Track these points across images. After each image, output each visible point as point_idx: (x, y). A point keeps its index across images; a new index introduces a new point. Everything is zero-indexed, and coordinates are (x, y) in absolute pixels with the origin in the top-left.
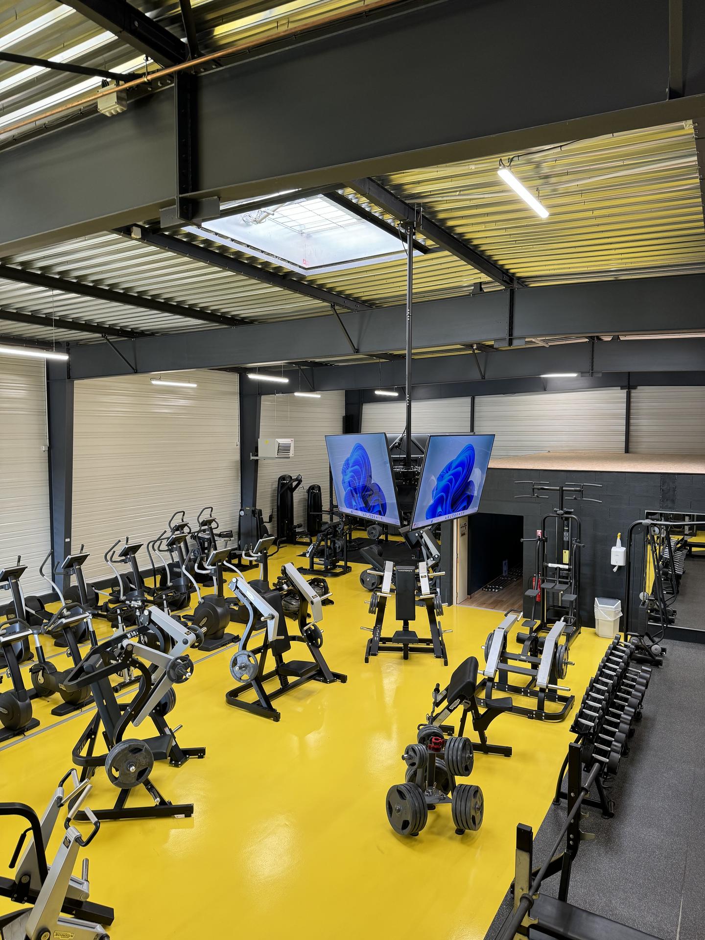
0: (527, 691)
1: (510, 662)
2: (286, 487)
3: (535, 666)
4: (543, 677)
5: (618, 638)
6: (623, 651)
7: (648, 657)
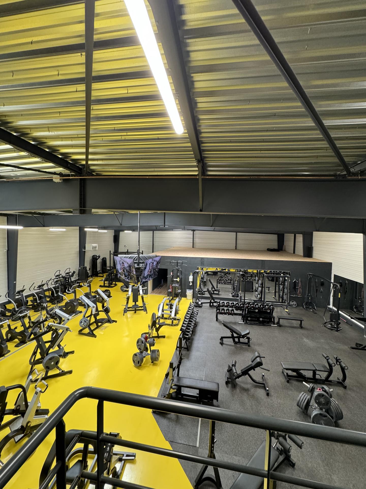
0: (169, 318)
1: (165, 311)
2: (94, 259)
3: (171, 312)
4: (173, 315)
5: (191, 303)
6: (192, 306)
7: (198, 305)
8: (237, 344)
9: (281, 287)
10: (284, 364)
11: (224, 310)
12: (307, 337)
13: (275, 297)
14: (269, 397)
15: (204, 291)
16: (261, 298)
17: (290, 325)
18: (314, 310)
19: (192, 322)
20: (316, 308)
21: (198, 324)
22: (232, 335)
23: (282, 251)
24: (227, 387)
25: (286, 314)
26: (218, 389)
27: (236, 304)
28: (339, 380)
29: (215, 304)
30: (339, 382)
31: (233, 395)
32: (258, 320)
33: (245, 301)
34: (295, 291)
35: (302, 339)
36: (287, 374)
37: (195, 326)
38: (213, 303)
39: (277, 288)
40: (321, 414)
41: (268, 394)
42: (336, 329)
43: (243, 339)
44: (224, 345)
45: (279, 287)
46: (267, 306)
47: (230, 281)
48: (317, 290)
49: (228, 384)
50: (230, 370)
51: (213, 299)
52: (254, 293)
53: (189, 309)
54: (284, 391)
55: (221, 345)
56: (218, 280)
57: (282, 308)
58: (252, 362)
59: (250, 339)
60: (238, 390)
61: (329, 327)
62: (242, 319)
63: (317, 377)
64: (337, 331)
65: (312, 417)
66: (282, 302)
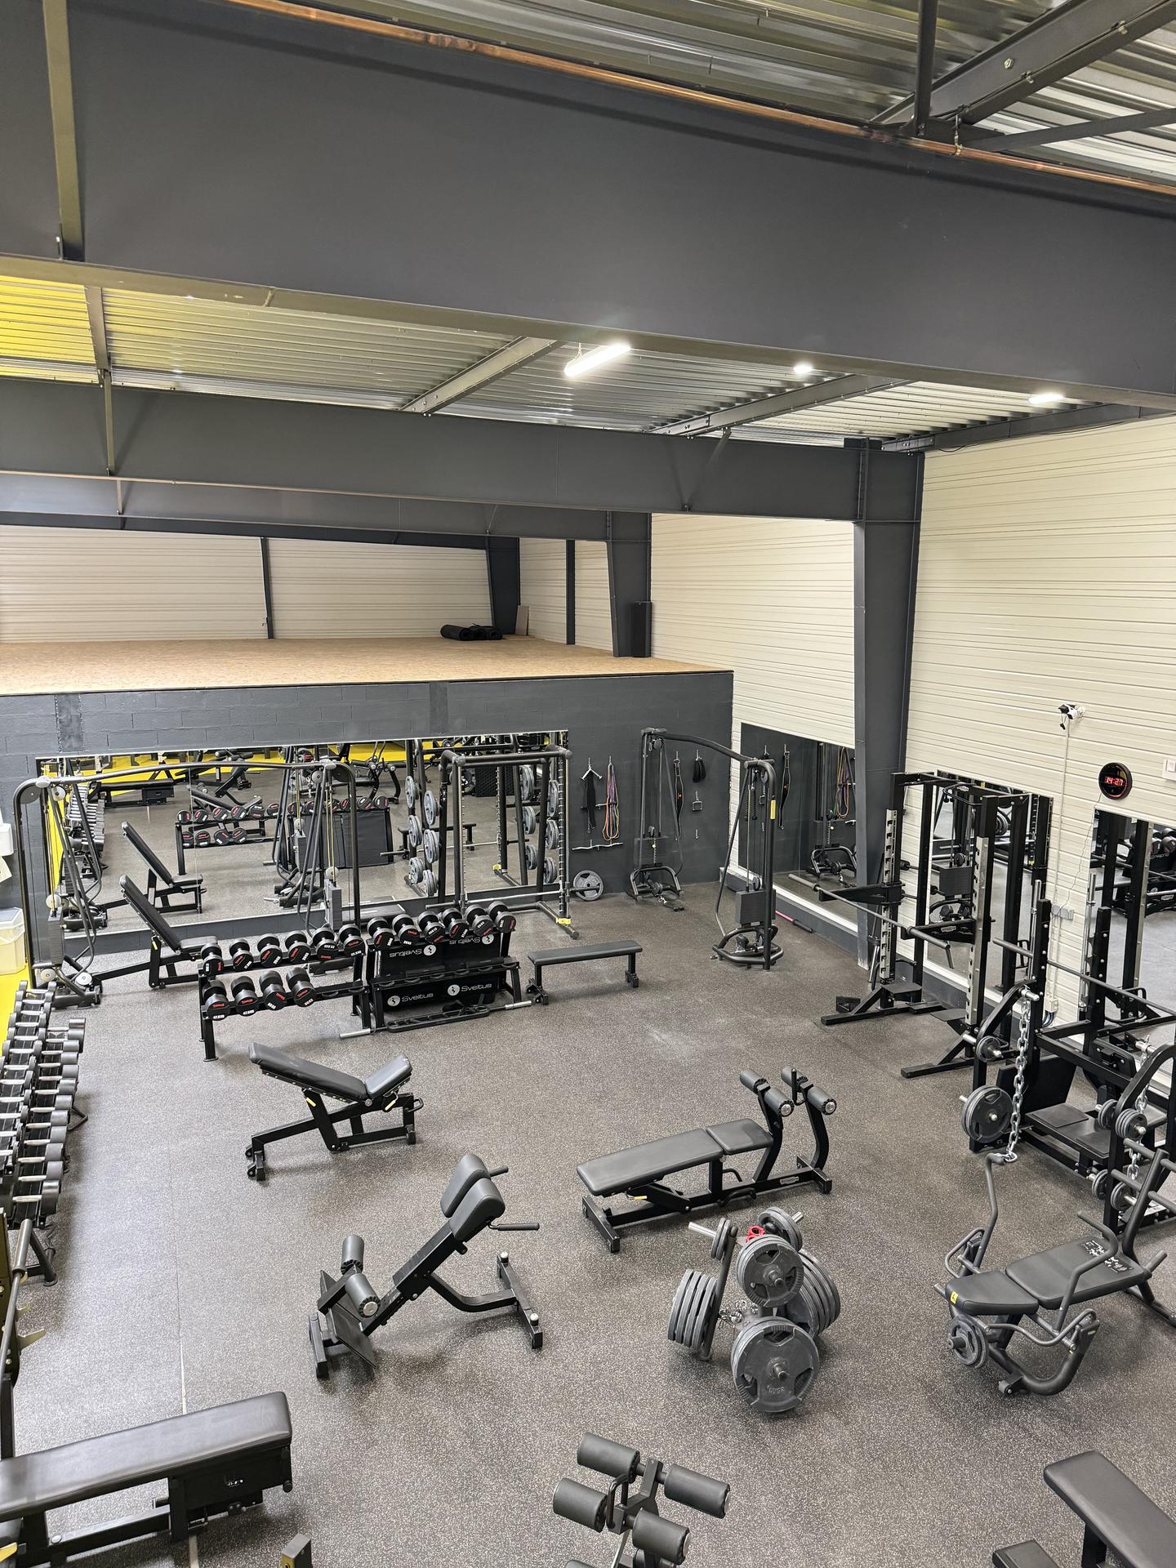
5: (23, 989)
6: (37, 1007)
7: (73, 995)
8: (345, 1149)
9: (531, 812)
10: (592, 1173)
11: (249, 986)
12: (664, 1022)
13: (505, 866)
14: (545, 1351)
15: (97, 902)
16: (441, 884)
17: (583, 986)
18: (673, 897)
19: (49, 1101)
20: (679, 888)
21: (92, 1106)
22: (318, 1110)
23: (512, 638)
24: (330, 1390)
25: (561, 939)
26: (286, 1425)
27: (317, 939)
28: (805, 1166)
29: (184, 968)
30: (806, 1177)
31: (366, 1421)
32: (441, 997)
33: (364, 914)
34: (594, 824)
35: (644, 1034)
36: (608, 1212)
37: (76, 1120)
38: (170, 962)
39: (511, 824)
40: (767, 1334)
41: (537, 1343)
42: (763, 960)
43: (380, 1113)
44: (274, 1181)
45: (521, 815)
46: (478, 919)
47: (255, 825)
48: (679, 803)
49: (331, 1373)
50: (335, 1300)
51: (170, 937)
52: (399, 865)
53: (20, 1031)
54: (606, 1296)
55: (255, 1184)
56: (185, 829)
57: (542, 915)
58: (449, 1214)
59: (416, 1105)
60: (388, 1382)
61: (738, 955)
62: (355, 1012)
63: (728, 1182)
64: (768, 965)
65: (735, 1360)
66: (540, 887)
